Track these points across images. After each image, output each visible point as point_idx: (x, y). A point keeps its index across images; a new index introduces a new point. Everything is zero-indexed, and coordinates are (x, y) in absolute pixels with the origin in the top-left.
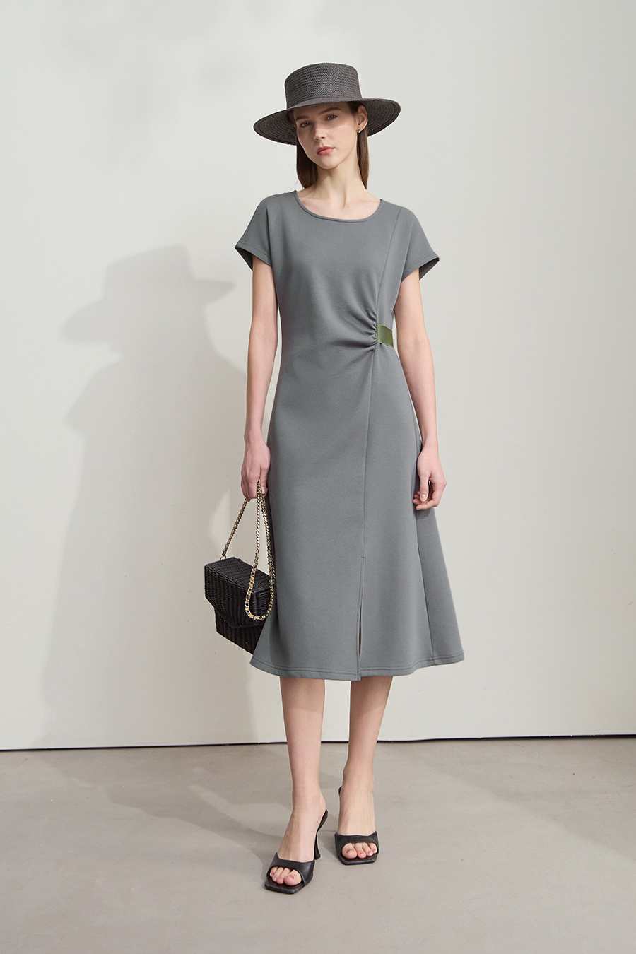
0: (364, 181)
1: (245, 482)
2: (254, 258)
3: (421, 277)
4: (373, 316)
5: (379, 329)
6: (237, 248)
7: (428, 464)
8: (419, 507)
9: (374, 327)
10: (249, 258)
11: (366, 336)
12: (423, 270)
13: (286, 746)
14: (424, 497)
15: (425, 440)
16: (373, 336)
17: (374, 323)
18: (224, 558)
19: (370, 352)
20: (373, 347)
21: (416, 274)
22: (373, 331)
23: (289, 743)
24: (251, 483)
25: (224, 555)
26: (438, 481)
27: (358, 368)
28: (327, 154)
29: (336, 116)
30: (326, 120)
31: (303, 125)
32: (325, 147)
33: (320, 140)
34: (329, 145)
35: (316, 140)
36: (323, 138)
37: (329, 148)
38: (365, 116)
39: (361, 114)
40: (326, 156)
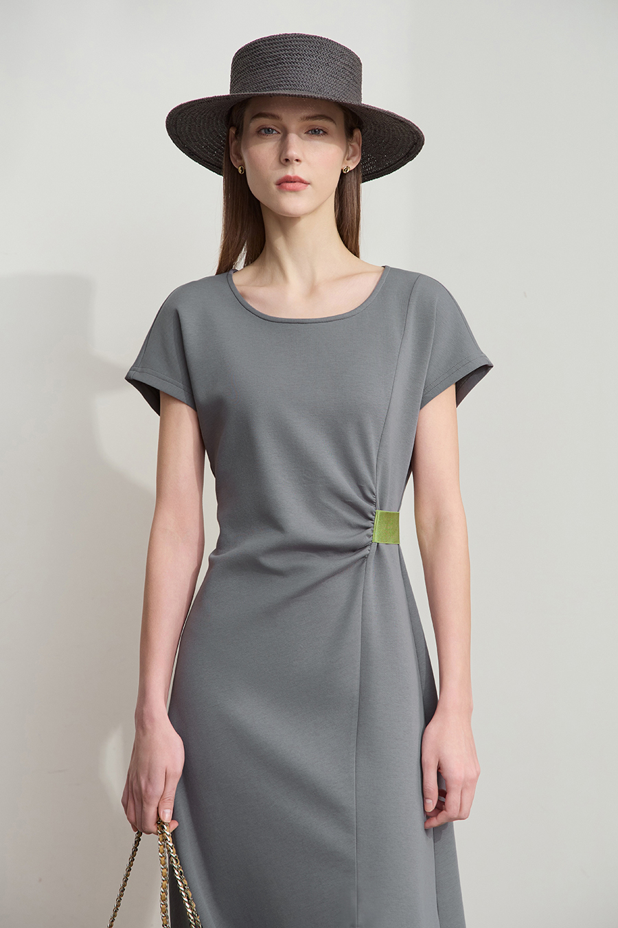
1: (135, 797)
2: (161, 395)
3: (459, 398)
4: (370, 496)
5: (376, 519)
6: (129, 379)
9: (371, 516)
11: (356, 532)
16: (369, 531)
17: (372, 507)
19: (361, 561)
20: (365, 552)
21: (450, 394)
22: (369, 523)
24: (148, 804)
27: (341, 584)
28: (294, 191)
29: (325, 133)
30: (307, 133)
31: (263, 131)
32: (296, 177)
33: (292, 163)
34: (303, 176)
35: (286, 161)
36: (297, 160)
37: (302, 181)
38: (359, 149)
39: (355, 144)
40: (293, 194)
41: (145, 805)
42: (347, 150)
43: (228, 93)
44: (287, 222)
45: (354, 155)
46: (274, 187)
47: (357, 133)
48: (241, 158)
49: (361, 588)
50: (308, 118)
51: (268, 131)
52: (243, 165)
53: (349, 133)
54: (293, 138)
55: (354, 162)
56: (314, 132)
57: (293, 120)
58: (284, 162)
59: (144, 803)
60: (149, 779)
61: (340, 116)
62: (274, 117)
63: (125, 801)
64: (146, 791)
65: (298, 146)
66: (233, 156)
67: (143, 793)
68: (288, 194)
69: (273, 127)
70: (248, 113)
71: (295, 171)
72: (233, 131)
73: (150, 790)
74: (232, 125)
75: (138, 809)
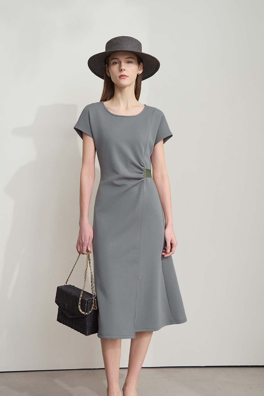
0: (137, 98)
1: (80, 244)
2: (83, 133)
3: (164, 143)
4: (143, 165)
5: (145, 171)
6: (75, 128)
7: (169, 234)
8: (166, 256)
9: (143, 170)
10: (81, 134)
11: (139, 174)
12: (165, 140)
13: (104, 370)
14: (168, 251)
15: (167, 223)
16: (143, 174)
17: (144, 168)
18: (66, 284)
19: (142, 182)
20: (143, 180)
21: (162, 142)
22: (143, 172)
23: (105, 369)
25: (66, 283)
26: (174, 242)
27: (136, 189)
28: (124, 78)
29: (132, 62)
30: (127, 63)
31: (114, 63)
32: (124, 75)
33: (123, 71)
34: (126, 75)
35: (121, 70)
36: (124, 70)
37: (126, 76)
38: (142, 68)
39: (141, 67)
40: (124, 79)
41: (84, 246)
42: (139, 68)
43: (105, 51)
44: (122, 88)
45: (141, 70)
46: (118, 78)
47: (141, 64)
48: (109, 72)
49: (142, 190)
50: (127, 58)
51: (116, 63)
52: (110, 75)
53: (139, 63)
54: (123, 63)
55: (141, 72)
56: (129, 62)
57: (123, 59)
58: (120, 71)
59: (83, 245)
60: (85, 239)
61: (136, 58)
62: (117, 59)
63: (77, 246)
64: (84, 242)
65: (124, 66)
66: (107, 72)
67: (83, 243)
68: (122, 79)
69: (117, 62)
70: (110, 59)
71: (124, 73)
72: (107, 65)
73: (85, 242)
74: (106, 64)
75: (81, 247)
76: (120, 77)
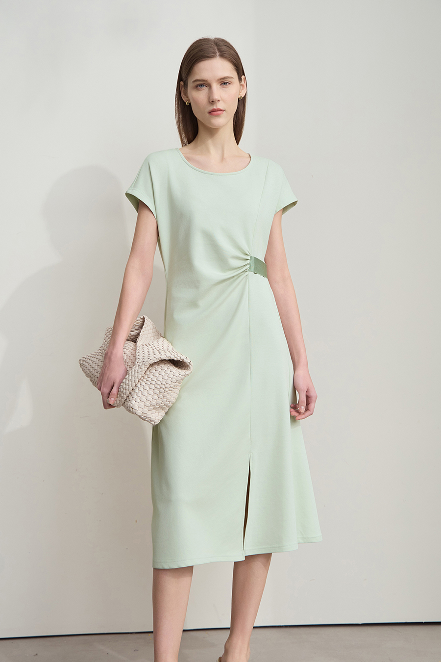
7: (304, 380)
76: (210, 113)
